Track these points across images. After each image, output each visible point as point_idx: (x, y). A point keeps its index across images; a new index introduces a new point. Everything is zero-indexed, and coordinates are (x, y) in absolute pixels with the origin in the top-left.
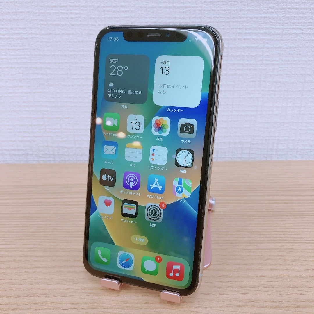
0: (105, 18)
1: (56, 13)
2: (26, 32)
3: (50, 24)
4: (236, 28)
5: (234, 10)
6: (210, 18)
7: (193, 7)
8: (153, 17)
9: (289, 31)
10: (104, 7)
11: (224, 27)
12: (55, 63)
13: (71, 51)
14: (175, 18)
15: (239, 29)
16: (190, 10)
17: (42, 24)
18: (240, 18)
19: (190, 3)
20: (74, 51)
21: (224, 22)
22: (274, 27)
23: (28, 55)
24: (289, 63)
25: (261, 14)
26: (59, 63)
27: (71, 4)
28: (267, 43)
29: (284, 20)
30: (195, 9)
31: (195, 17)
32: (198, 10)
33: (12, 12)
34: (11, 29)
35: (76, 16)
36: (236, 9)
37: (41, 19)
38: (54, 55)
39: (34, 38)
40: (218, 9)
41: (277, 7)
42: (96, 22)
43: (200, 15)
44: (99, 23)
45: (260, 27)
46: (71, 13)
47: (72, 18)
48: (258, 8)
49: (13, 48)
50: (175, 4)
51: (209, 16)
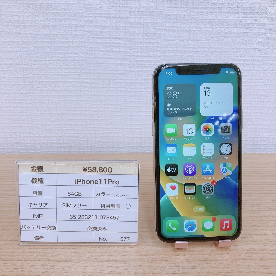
0: (138, 47)
1: (102, 42)
2: (78, 56)
3: (97, 51)
4: (233, 56)
5: (233, 43)
6: (215, 48)
7: (203, 40)
8: (174, 47)
9: (272, 58)
10: (138, 39)
11: (225, 55)
12: (98, 79)
13: (111, 70)
14: (190, 48)
15: (236, 56)
16: (200, 43)
17: (91, 50)
18: (237, 48)
19: (201, 37)
20: (113, 70)
21: (225, 51)
22: (261, 55)
23: (78, 72)
24: (271, 81)
25: (252, 46)
26: (101, 79)
27: (114, 37)
28: (256, 67)
29: (268, 51)
30: (204, 42)
31: (204, 48)
32: (207, 43)
33: (70, 42)
34: (68, 53)
35: (117, 45)
36: (234, 42)
37: (90, 46)
38: (98, 73)
39: (84, 60)
40: (222, 42)
41: (264, 41)
42: (131, 50)
43: (208, 46)
44: (134, 51)
45: (251, 55)
46: (113, 43)
47: (113, 46)
48: (250, 42)
49: (68, 67)
50: (190, 38)
51: (214, 47)
